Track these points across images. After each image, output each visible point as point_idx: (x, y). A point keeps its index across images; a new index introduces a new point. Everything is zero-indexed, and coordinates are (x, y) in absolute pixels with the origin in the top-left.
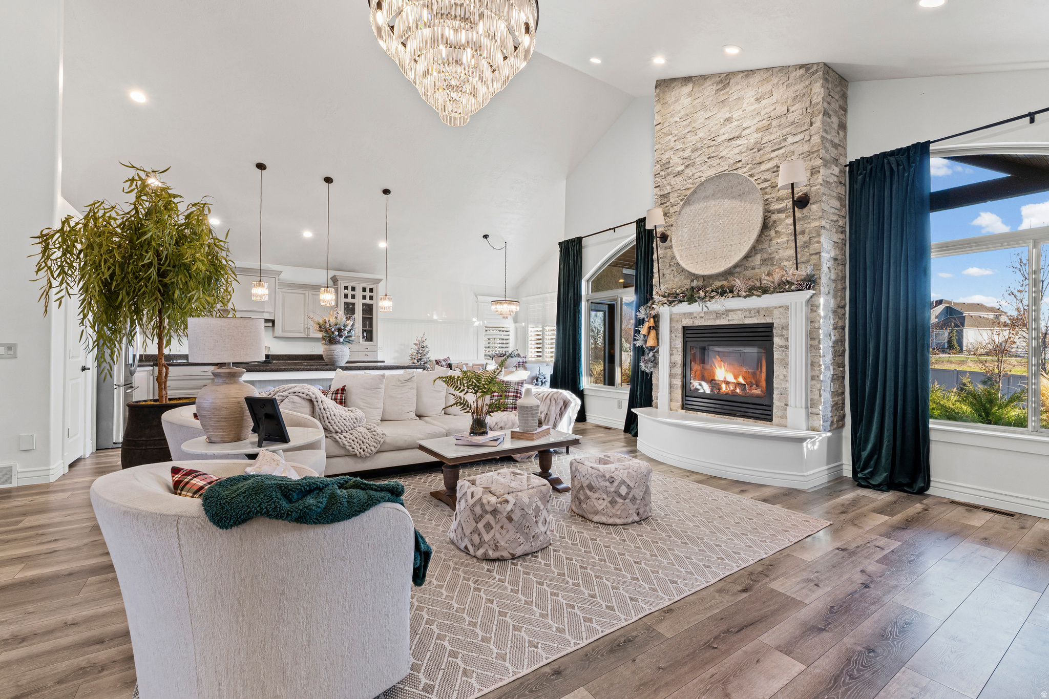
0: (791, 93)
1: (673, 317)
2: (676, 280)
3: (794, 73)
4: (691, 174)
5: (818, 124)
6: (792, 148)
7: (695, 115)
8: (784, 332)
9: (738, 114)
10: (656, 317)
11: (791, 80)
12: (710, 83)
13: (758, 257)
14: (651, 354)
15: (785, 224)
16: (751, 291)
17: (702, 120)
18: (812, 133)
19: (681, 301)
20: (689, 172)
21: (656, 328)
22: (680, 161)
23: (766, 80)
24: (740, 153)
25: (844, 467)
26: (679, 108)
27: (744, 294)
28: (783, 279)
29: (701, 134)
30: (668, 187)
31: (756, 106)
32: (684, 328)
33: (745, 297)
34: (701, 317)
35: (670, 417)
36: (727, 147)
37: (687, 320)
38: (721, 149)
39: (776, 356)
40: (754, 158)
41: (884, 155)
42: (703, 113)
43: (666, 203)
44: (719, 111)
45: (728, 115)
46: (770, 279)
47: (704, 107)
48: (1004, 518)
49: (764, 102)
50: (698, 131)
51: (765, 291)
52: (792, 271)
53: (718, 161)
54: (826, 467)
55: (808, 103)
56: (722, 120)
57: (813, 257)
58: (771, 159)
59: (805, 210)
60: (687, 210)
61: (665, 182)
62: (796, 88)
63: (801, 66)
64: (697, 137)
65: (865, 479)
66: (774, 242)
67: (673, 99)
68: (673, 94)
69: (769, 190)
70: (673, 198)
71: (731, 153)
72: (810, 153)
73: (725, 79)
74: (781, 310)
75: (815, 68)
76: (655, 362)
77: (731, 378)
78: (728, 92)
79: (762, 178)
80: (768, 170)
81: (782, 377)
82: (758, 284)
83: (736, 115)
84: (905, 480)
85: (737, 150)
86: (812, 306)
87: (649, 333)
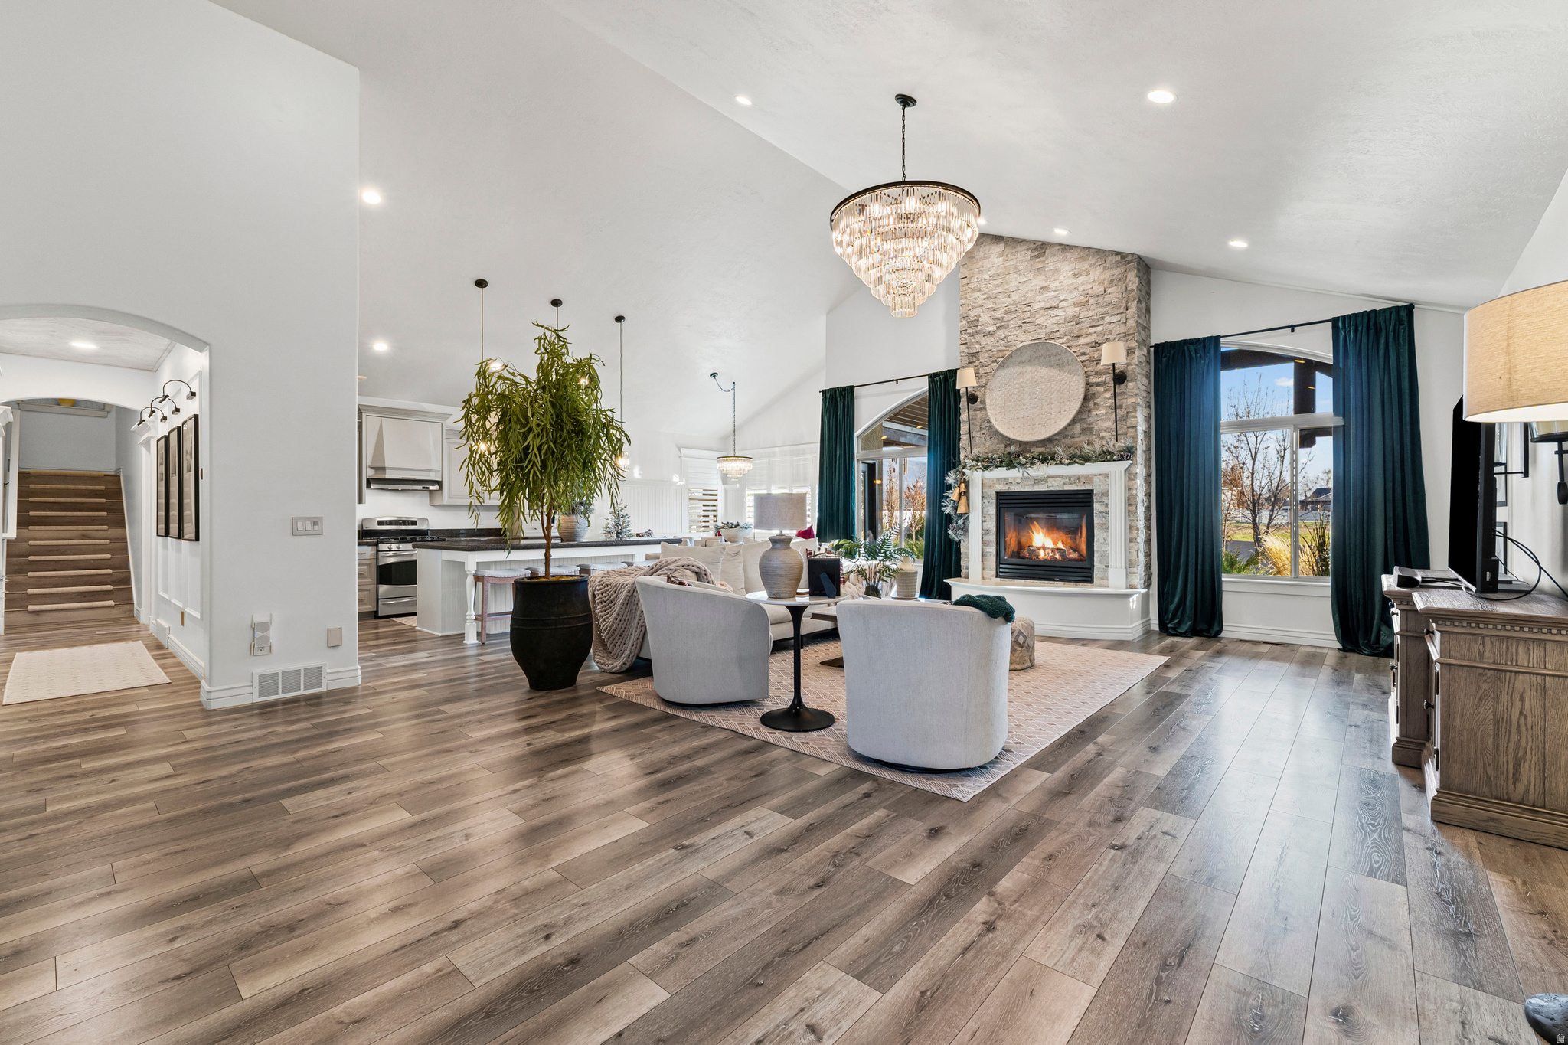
0: (1107, 275)
1: (984, 482)
2: (988, 444)
3: (1110, 258)
4: (1003, 336)
5: (1133, 310)
6: (1109, 327)
7: (1007, 277)
8: (1104, 499)
9: (1055, 285)
10: (967, 483)
11: (1108, 264)
12: (1024, 247)
13: (1078, 426)
14: (960, 522)
15: (1105, 398)
16: (1073, 459)
17: (1016, 284)
18: (1128, 316)
19: (997, 467)
20: (1001, 333)
21: (966, 493)
22: (991, 321)
23: (1083, 259)
24: (1058, 324)
25: (1152, 622)
26: (989, 266)
27: (1067, 462)
28: (1105, 449)
29: (1014, 297)
30: (978, 346)
31: (1074, 281)
32: (997, 493)
33: (1068, 464)
34: (1017, 483)
35: (983, 584)
36: (1043, 315)
37: (1002, 486)
38: (1037, 316)
39: (1096, 520)
40: (1072, 331)
41: (1185, 342)
42: (1016, 276)
43: (974, 362)
44: (1034, 278)
45: (1044, 284)
46: (1090, 447)
47: (1017, 270)
48: (1279, 647)
49: (1081, 279)
50: (1012, 294)
51: (1087, 459)
52: (1113, 441)
53: (1034, 328)
54: (1141, 622)
55: (1124, 289)
56: (1038, 288)
57: (1130, 430)
58: (1089, 334)
59: (1122, 386)
60: (1001, 373)
61: (973, 340)
62: (1112, 272)
63: (1117, 253)
64: (1010, 299)
65: (1174, 629)
66: (1094, 413)
67: (982, 255)
68: (981, 249)
69: (1087, 363)
70: (983, 358)
71: (1049, 322)
72: (1127, 334)
73: (1041, 248)
74: (1101, 477)
75: (1130, 258)
76: (965, 529)
77: (1049, 544)
78: (1044, 261)
79: (1081, 351)
80: (1086, 344)
81: (1102, 541)
82: (1079, 453)
83: (1053, 285)
84: (1205, 627)
85: (1054, 320)
86: (1130, 475)
87: (959, 499)
